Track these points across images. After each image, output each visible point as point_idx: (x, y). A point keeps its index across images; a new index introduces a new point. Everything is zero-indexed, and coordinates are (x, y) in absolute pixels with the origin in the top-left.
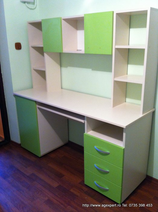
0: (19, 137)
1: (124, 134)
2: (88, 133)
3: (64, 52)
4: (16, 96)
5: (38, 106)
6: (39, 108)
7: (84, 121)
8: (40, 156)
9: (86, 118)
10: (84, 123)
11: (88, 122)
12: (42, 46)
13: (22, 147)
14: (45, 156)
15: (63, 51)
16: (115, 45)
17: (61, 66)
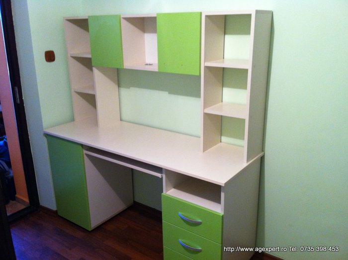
0: (54, 199)
1: (223, 195)
2: (167, 193)
3: (125, 68)
4: (47, 135)
5: (85, 152)
6: (87, 155)
7: (162, 176)
8: (90, 230)
9: (164, 171)
10: (162, 178)
11: (167, 177)
12: (89, 56)
13: (59, 216)
14: (99, 228)
15: (123, 66)
16: (205, 61)
17: (119, 86)
